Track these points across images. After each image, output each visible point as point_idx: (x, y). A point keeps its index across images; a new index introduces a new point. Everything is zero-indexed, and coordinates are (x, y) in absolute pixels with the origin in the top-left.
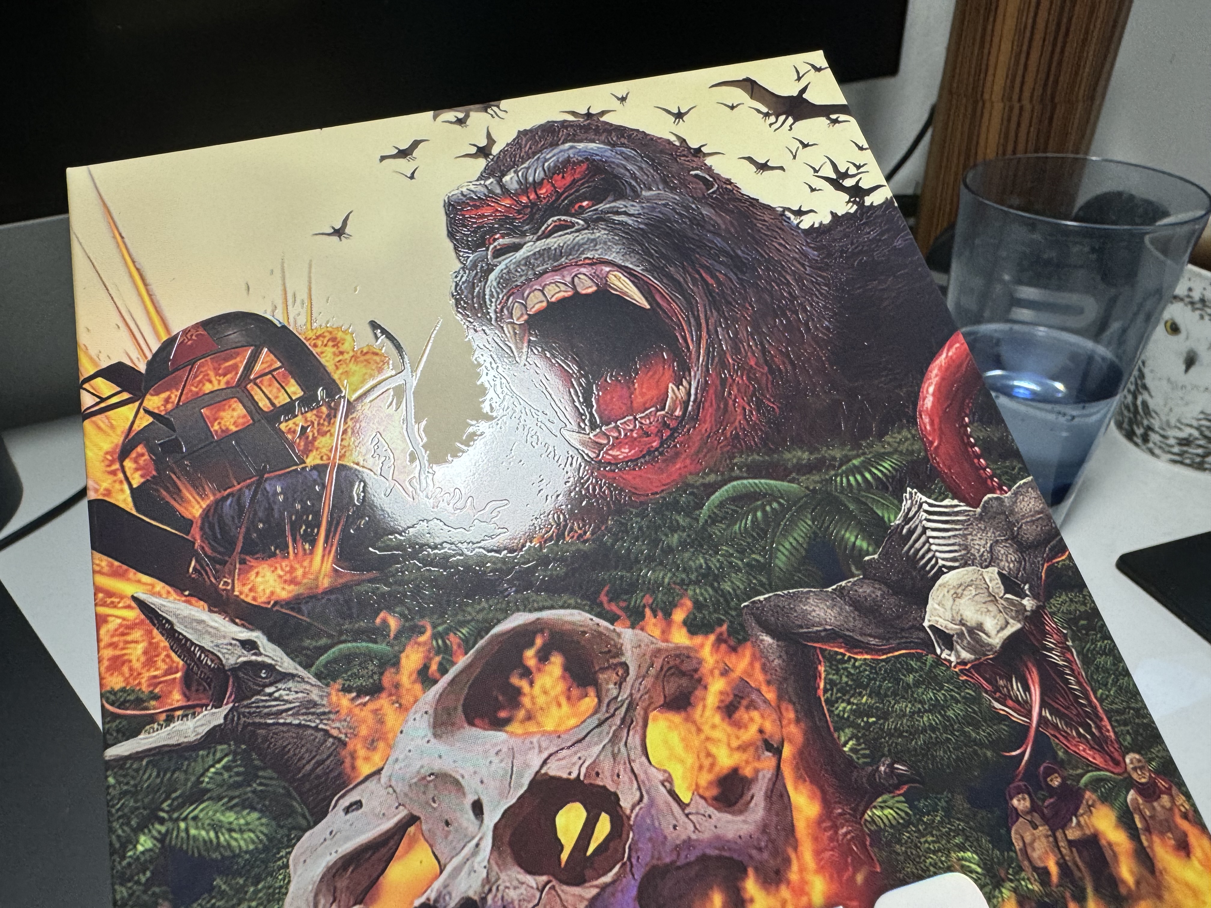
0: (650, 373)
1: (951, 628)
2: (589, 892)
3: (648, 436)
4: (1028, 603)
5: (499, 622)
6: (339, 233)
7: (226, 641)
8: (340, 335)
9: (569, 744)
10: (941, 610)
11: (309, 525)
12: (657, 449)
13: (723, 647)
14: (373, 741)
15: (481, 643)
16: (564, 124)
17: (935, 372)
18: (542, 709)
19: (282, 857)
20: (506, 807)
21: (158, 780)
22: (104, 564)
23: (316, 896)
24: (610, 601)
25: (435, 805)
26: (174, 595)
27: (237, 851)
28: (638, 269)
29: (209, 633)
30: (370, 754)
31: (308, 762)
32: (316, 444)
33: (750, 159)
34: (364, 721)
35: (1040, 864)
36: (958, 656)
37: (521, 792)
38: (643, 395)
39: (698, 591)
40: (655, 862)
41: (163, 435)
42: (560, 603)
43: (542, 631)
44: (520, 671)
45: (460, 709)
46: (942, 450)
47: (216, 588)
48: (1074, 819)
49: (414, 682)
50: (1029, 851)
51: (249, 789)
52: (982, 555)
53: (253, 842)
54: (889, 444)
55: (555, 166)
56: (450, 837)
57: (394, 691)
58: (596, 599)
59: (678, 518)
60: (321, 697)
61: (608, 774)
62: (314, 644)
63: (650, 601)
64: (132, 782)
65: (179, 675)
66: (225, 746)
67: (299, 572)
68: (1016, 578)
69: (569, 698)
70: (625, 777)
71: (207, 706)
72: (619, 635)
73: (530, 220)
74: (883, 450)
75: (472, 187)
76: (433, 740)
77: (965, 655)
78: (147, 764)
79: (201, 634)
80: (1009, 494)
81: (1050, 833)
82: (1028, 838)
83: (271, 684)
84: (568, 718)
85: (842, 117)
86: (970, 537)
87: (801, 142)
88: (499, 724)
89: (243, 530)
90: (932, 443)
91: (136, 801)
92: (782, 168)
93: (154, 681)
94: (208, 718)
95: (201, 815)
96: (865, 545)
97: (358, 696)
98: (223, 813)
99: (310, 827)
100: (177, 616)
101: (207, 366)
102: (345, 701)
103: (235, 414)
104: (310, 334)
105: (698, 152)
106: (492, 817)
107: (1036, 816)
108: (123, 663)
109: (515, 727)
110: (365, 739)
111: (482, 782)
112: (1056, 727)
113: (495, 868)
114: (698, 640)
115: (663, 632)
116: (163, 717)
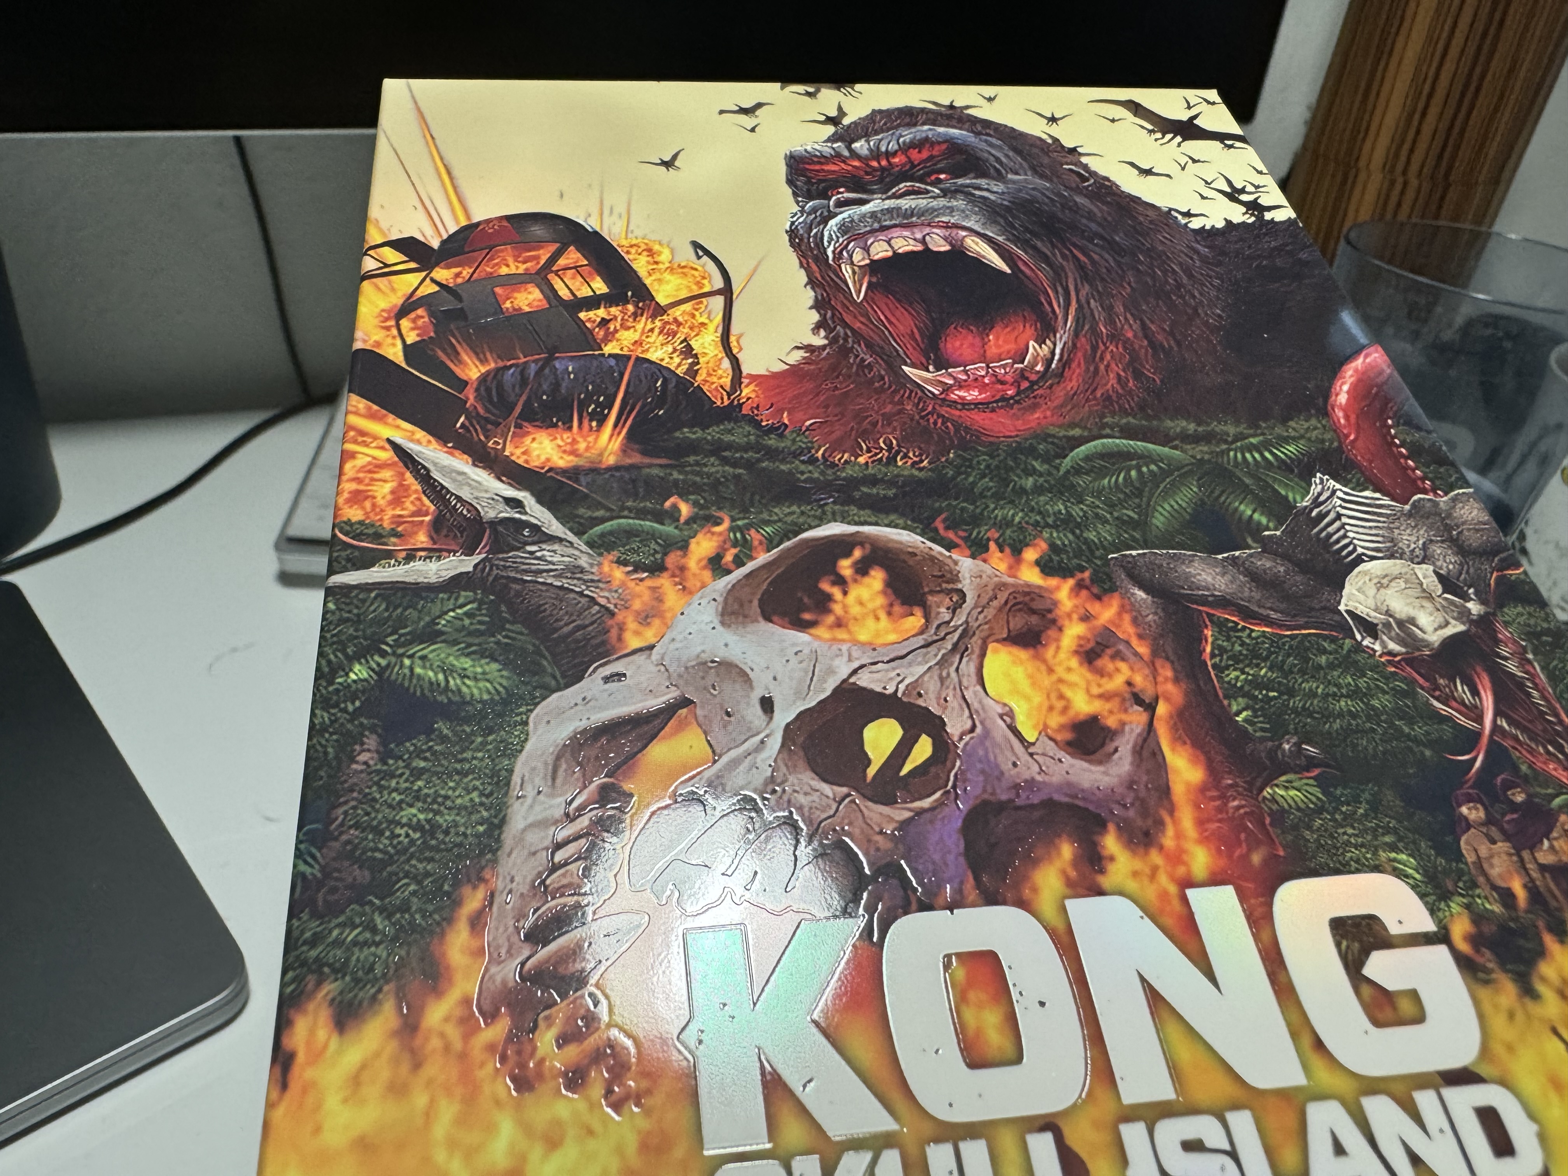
0: (1008, 329)
1: (1376, 617)
2: (902, 814)
3: (1002, 383)
4: (1474, 607)
5: (811, 527)
6: (668, 164)
7: (487, 496)
8: (656, 247)
9: (886, 659)
10: (1361, 597)
11: (598, 404)
12: (1012, 398)
13: (1084, 593)
14: (647, 617)
15: (787, 544)
16: (923, 110)
17: (1350, 373)
18: (856, 619)
19: (521, 714)
20: (802, 708)
21: (386, 614)
22: (361, 406)
23: (558, 758)
24: (947, 528)
25: (715, 693)
26: (434, 444)
27: (468, 698)
28: (1000, 239)
29: (470, 485)
30: (641, 629)
31: (567, 624)
32: (617, 336)
33: (1132, 165)
34: (640, 596)
35: (1503, 884)
36: (1384, 645)
37: (823, 696)
38: (998, 346)
39: (1055, 535)
40: (986, 796)
41: (450, 303)
42: (886, 522)
43: (862, 544)
44: (832, 578)
45: (756, 603)
46: (1360, 444)
47: (484, 446)
48: (1546, 843)
49: (704, 568)
50: (1486, 866)
51: (492, 639)
52: (1413, 551)
53: (489, 693)
54: (1294, 429)
55: (911, 142)
56: (730, 728)
57: (677, 572)
58: (930, 524)
59: (1034, 463)
60: (592, 565)
61: (932, 696)
62: (589, 513)
63: (997, 535)
64: (355, 611)
65: (427, 519)
66: (471, 594)
67: (582, 446)
68: (1458, 580)
69: (889, 614)
70: (954, 702)
71: (455, 552)
72: (956, 563)
73: (881, 180)
74: (1286, 434)
75: (818, 148)
76: (719, 628)
77: (1392, 646)
78: (375, 598)
79: (461, 485)
80: (1445, 499)
81: (1513, 851)
82: (1483, 851)
83: (533, 543)
84: (887, 632)
85: (1238, 144)
86: (1396, 531)
87: (1191, 158)
88: (803, 626)
89: (524, 398)
90: (1347, 436)
91: (356, 630)
92: (1168, 176)
93: (398, 520)
94: (455, 564)
95: (431, 656)
96: (1264, 520)
97: (635, 571)
98: (457, 658)
99: (559, 689)
100: (435, 464)
101: (507, 254)
102: (619, 574)
103: (531, 297)
104: (624, 242)
105: (1073, 151)
106: (784, 716)
107: (1494, 831)
108: (367, 498)
109: (821, 631)
110: (638, 613)
111: (775, 679)
112: (1516, 738)
113: (784, 769)
114: (1053, 582)
115: (1010, 568)
116: (403, 554)
